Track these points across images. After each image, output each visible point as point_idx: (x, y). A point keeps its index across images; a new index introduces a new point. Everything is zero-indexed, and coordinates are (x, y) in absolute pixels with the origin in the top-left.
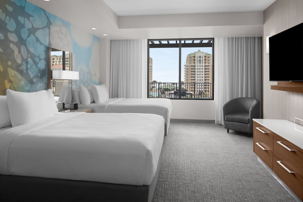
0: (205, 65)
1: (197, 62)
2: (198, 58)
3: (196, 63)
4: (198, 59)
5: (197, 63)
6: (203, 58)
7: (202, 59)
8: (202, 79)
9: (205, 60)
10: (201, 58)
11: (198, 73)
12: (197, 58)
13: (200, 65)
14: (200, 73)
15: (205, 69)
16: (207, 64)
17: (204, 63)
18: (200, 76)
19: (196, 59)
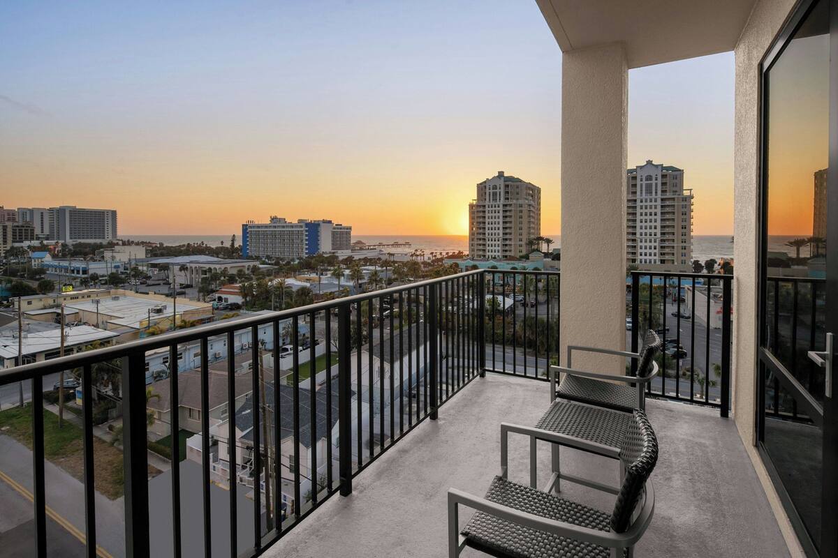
0: (663, 197)
1: (641, 190)
2: (644, 180)
3: (638, 193)
4: (644, 182)
5: (641, 193)
6: (656, 179)
7: (654, 182)
8: (653, 231)
9: (664, 184)
10: (651, 179)
11: (644, 217)
12: (641, 180)
13: (649, 197)
14: (648, 217)
15: (662, 206)
16: (668, 195)
17: (659, 192)
18: (648, 224)
19: (639, 183)
